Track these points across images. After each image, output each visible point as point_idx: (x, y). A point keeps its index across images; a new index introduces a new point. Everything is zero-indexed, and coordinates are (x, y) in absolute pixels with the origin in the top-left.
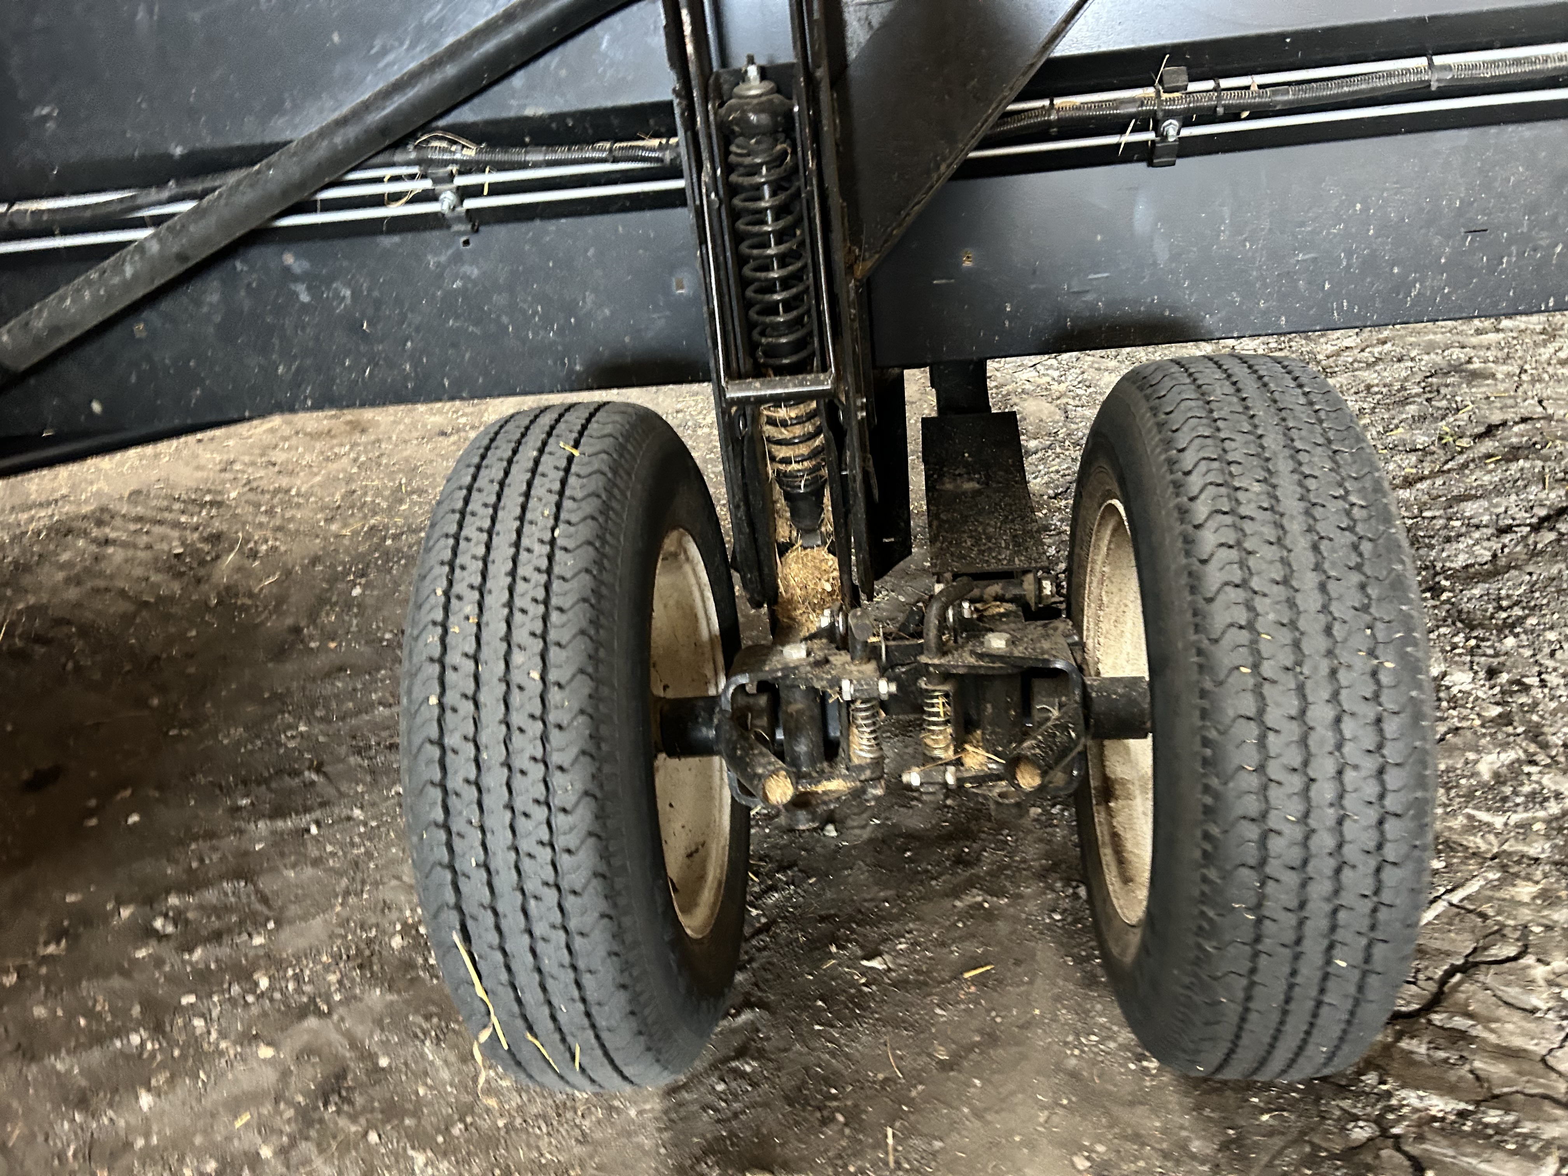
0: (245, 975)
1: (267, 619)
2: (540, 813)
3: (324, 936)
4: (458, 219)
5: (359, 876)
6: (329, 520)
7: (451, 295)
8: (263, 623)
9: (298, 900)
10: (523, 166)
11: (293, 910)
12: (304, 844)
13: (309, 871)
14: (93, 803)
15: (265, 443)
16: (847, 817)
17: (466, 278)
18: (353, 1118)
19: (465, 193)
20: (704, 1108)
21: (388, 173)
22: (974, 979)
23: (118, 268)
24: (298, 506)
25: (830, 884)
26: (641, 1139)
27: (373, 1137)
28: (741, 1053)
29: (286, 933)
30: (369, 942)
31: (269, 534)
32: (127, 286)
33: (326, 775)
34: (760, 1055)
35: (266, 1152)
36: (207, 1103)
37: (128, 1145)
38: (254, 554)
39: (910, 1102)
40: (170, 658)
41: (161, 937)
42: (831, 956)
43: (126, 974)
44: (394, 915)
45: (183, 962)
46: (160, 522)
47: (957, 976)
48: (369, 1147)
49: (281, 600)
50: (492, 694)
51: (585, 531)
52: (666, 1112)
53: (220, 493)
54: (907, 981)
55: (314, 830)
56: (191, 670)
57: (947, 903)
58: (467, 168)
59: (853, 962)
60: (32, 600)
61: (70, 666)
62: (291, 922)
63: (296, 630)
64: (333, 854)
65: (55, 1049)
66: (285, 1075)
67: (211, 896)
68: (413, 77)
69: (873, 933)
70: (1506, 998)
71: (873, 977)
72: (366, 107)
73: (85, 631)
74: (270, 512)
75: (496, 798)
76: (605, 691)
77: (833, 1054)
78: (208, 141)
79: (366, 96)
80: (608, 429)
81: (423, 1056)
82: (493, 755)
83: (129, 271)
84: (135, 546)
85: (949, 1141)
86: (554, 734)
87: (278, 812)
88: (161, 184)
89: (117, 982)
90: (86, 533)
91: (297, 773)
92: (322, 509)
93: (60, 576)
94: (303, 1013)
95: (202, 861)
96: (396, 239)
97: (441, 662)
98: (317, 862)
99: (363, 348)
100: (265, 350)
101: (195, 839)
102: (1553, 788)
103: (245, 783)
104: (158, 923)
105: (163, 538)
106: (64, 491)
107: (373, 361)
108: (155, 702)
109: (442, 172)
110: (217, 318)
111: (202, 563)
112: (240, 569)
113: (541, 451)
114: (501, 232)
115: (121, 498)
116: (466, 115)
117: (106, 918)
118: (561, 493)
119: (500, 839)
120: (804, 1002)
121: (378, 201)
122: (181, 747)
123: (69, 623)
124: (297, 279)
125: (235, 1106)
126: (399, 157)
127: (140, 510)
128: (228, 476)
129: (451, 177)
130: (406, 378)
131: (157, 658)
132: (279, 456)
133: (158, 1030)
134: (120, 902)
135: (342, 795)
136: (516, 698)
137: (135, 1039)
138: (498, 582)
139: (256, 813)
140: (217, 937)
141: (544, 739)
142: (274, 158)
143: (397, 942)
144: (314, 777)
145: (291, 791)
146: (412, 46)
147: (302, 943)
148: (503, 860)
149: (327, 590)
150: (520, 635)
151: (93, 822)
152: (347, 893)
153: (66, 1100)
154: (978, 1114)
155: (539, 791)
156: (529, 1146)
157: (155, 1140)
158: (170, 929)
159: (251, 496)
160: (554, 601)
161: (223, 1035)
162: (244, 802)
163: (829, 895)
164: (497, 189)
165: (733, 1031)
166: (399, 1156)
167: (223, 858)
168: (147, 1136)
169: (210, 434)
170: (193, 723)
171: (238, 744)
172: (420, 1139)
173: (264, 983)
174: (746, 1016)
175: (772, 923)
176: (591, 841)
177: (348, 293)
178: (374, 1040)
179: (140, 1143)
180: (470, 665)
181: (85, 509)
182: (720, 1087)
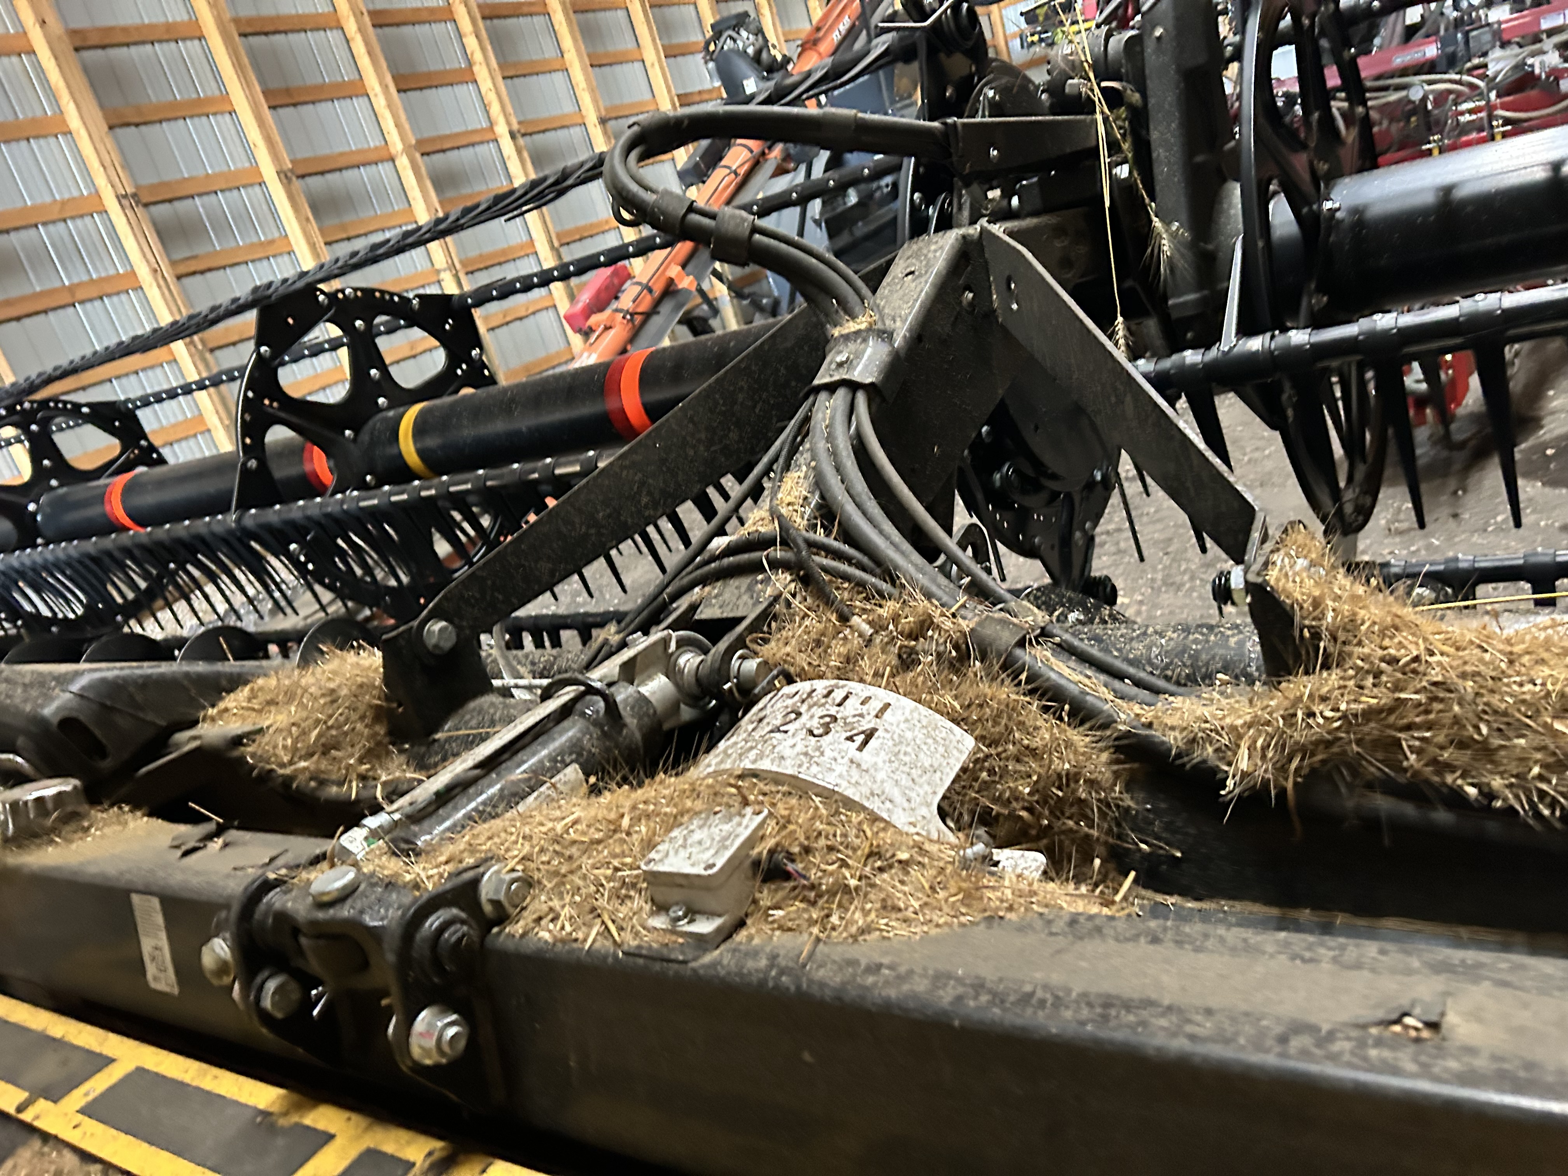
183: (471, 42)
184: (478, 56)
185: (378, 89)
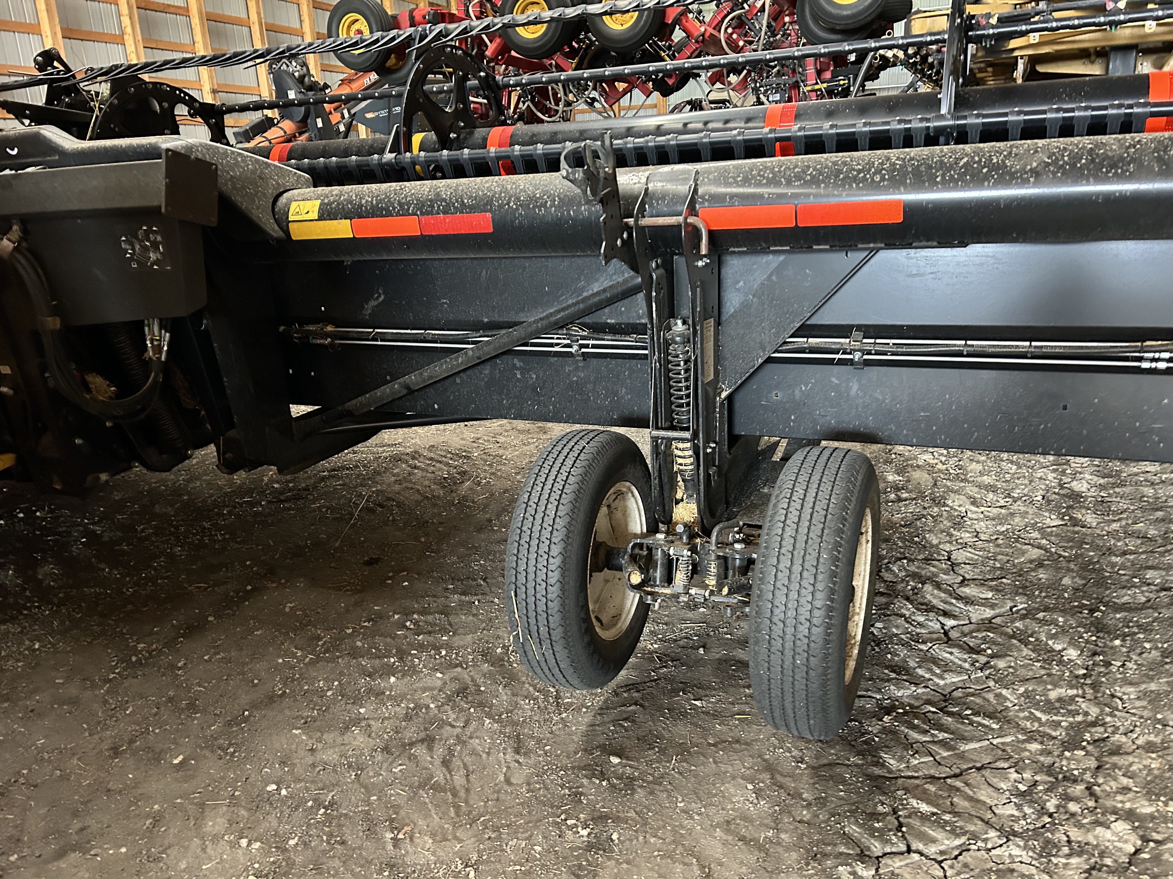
0: (437, 649)
1: (478, 514)
2: (546, 556)
3: (471, 643)
4: (579, 355)
5: (490, 624)
6: (517, 474)
7: (572, 382)
8: (476, 514)
9: (464, 627)
10: (604, 340)
11: (461, 631)
12: (471, 608)
13: (471, 618)
14: (391, 574)
15: (496, 432)
16: (712, 647)
17: (578, 377)
18: (467, 703)
19: (582, 346)
20: (603, 734)
21: (556, 336)
22: (739, 719)
23: (457, 359)
24: (505, 464)
25: (691, 671)
26: (574, 737)
27: (472, 710)
28: (625, 719)
29: (457, 638)
30: (488, 648)
31: (488, 476)
32: (458, 365)
33: (487, 582)
34: (633, 721)
35: (432, 706)
36: (414, 687)
37: (383, 693)
38: (479, 484)
39: (689, 752)
40: (433, 523)
41: (408, 629)
42: (679, 696)
43: (393, 639)
44: (500, 641)
45: (415, 639)
46: (440, 462)
47: (732, 716)
48: (470, 713)
49: (486, 506)
50: (539, 515)
51: (580, 471)
52: (587, 731)
53: (470, 452)
54: (709, 713)
55: (477, 603)
56: (440, 529)
57: (742, 690)
58: (584, 338)
59: (688, 700)
60: (379, 487)
61: (391, 518)
62: (459, 635)
63: (490, 521)
64: (482, 614)
65: (363, 657)
66: (445, 683)
67: (430, 618)
68: (569, 306)
69: (701, 692)
70: (990, 782)
71: (695, 708)
72: (551, 314)
73: (399, 505)
74: (491, 465)
75: (533, 549)
76: (574, 523)
77: (664, 729)
78: (497, 318)
79: (552, 311)
80: (601, 440)
81: (498, 690)
82: (535, 535)
83: (460, 360)
84: (427, 471)
85: (699, 768)
86: (555, 532)
87: (464, 593)
88: (477, 331)
89: (389, 640)
90: (407, 462)
91: (475, 580)
92: (515, 468)
93: (393, 479)
94: (456, 666)
95: (429, 605)
96: (556, 359)
97: (527, 503)
98: (474, 615)
99: (536, 398)
100: (500, 394)
101: (428, 596)
102: (1086, 710)
103: (453, 579)
104: (408, 624)
105: (440, 469)
106: (400, 441)
107: (539, 404)
108: (423, 540)
109: (575, 338)
110: (486, 380)
111: (455, 484)
112: (471, 489)
113: (576, 444)
114: (594, 361)
115: (425, 448)
116: (587, 320)
117: (389, 617)
118: (577, 458)
119: (532, 562)
120: (660, 709)
121: (551, 345)
122: (430, 560)
123: (393, 500)
124: (517, 369)
125: (424, 690)
126: (560, 332)
127: (432, 455)
128: (475, 445)
129: (578, 341)
130: (550, 412)
131: (427, 522)
132: (502, 439)
133: (401, 659)
134: (395, 613)
135: (491, 592)
136: (546, 518)
137: (392, 660)
138: (550, 482)
139: (454, 592)
140: (430, 633)
141: (551, 533)
142: (516, 328)
143: (499, 650)
144: (482, 582)
145: (471, 587)
146: (572, 294)
147: (462, 643)
148: (531, 569)
149: (508, 506)
150: (552, 499)
151: (390, 582)
152: (484, 629)
153: (364, 675)
154: (715, 762)
155: (547, 550)
156: (530, 729)
157: (393, 693)
158: (412, 627)
159: (484, 456)
160: (565, 491)
161: (425, 667)
162: (451, 586)
163: (689, 675)
164: (594, 346)
165: (625, 712)
166: (480, 719)
167: (438, 606)
168: (391, 691)
169: (471, 423)
170: (437, 552)
171: (453, 563)
172: (489, 716)
173: (444, 653)
174: (633, 708)
175: (659, 679)
176: (559, 569)
177: (534, 376)
178: (480, 680)
179: (388, 693)
180: (535, 506)
181: (408, 451)
182: (612, 728)
183: (126, 21)
184: (129, 30)
185: (49, 33)
